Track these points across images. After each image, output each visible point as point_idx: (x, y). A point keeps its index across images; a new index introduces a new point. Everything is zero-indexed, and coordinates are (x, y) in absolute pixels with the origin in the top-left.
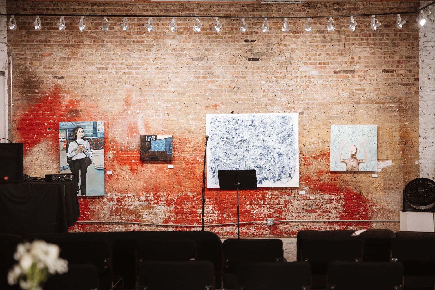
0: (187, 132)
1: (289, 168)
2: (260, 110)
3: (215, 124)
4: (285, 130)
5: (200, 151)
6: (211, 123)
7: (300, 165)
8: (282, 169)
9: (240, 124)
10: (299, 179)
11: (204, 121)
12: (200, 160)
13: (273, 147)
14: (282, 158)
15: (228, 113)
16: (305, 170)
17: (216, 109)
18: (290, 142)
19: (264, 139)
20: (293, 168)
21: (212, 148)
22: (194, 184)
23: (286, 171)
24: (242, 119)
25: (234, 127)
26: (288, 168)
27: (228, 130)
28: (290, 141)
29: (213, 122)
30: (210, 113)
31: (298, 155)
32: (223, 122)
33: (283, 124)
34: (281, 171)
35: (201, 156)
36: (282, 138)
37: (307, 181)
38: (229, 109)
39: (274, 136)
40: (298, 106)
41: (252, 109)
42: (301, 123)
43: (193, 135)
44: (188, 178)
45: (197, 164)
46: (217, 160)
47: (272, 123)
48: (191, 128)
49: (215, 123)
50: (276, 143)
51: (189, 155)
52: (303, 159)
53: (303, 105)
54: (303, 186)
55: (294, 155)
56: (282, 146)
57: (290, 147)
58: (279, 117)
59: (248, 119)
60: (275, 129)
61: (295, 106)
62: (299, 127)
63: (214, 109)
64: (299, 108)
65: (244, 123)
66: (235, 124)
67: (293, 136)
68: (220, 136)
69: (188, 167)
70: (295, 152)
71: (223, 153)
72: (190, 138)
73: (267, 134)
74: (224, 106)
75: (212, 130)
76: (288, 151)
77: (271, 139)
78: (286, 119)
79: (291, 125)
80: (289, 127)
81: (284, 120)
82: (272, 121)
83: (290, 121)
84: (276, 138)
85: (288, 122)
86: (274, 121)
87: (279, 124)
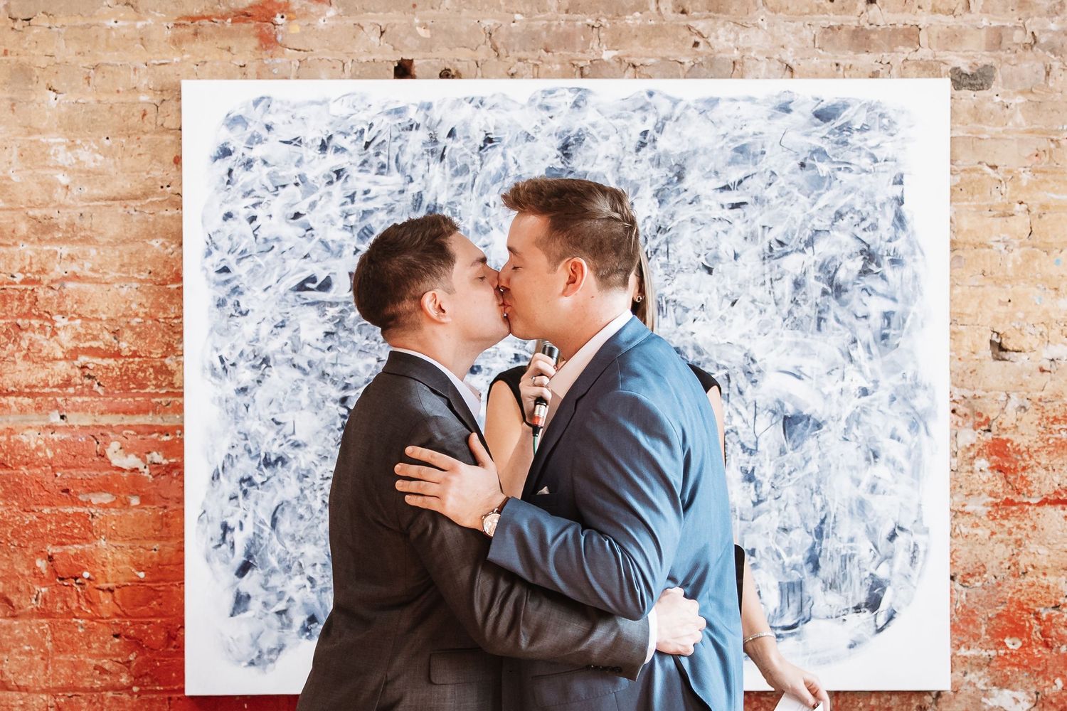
0: (23, 228)
1: (871, 532)
2: (636, 51)
3: (257, 166)
4: (839, 215)
5: (126, 391)
6: (226, 152)
7: (955, 514)
8: (810, 540)
9: (464, 170)
10: (954, 628)
11: (168, 138)
12: (131, 461)
13: (736, 357)
14: (814, 453)
15: (367, 71)
16: (1002, 552)
17: (268, 41)
18: (877, 321)
19: (667, 291)
20: (901, 538)
21: (225, 367)
22: (75, 666)
23: (846, 559)
24: (479, 123)
25: (413, 189)
26: (859, 531)
27: (366, 213)
28: (876, 306)
29: (237, 144)
30: (214, 75)
31: (942, 424)
32: (324, 147)
33: (824, 168)
34: (799, 558)
35: (139, 430)
36: (815, 287)
37: (1013, 644)
38: (374, 38)
39: (751, 264)
40: (949, 20)
41: (566, 40)
42: (966, 161)
43: (72, 258)
44: (31, 615)
45: (106, 498)
46: (267, 463)
47: (733, 162)
48: (59, 195)
49: (258, 152)
50: (764, 329)
51: (37, 420)
52: (982, 463)
53: (985, 11)
54: (979, 679)
55: (914, 426)
56: (808, 352)
57: (877, 364)
58: (785, 109)
59: (528, 120)
60: (751, 211)
61: (923, 19)
62: (955, 192)
63: (255, 42)
64: (953, 38)
65: (494, 162)
66: (421, 167)
67: (907, 272)
68: (293, 263)
69: (30, 518)
70: (921, 402)
71: (318, 406)
72: (46, 279)
73: (685, 249)
74: (331, 12)
75: (228, 216)
76: (865, 392)
77: (724, 293)
78: (849, 129)
79: (889, 177)
80: (872, 195)
81: (829, 133)
82: (732, 140)
83: (878, 146)
84: (764, 284)
85: (860, 148)
86: (745, 145)
87: (786, 172)
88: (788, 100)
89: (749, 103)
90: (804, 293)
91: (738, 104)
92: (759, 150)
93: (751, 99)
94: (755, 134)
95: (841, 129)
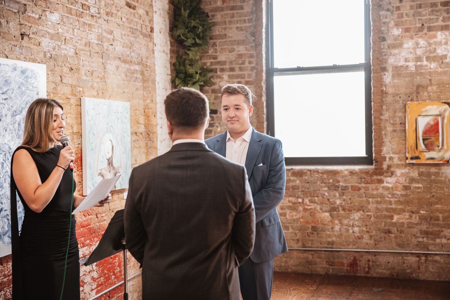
33: (23, 89)
39: (9, 118)
47: (4, 85)
58: (15, 69)
60: (9, 101)
64: (38, 53)
77: (4, 127)
78: (28, 77)
79: (35, 93)
80: (33, 98)
81: (24, 78)
82: (4, 78)
83: (33, 83)
84: (12, 124)
85: (30, 83)
86: (7, 80)
87: (16, 89)
88: (15, 66)
89: (7, 66)
90: (20, 127)
91: (6, 66)
92: (10, 82)
93: (7, 65)
94: (9, 76)
95: (26, 76)
